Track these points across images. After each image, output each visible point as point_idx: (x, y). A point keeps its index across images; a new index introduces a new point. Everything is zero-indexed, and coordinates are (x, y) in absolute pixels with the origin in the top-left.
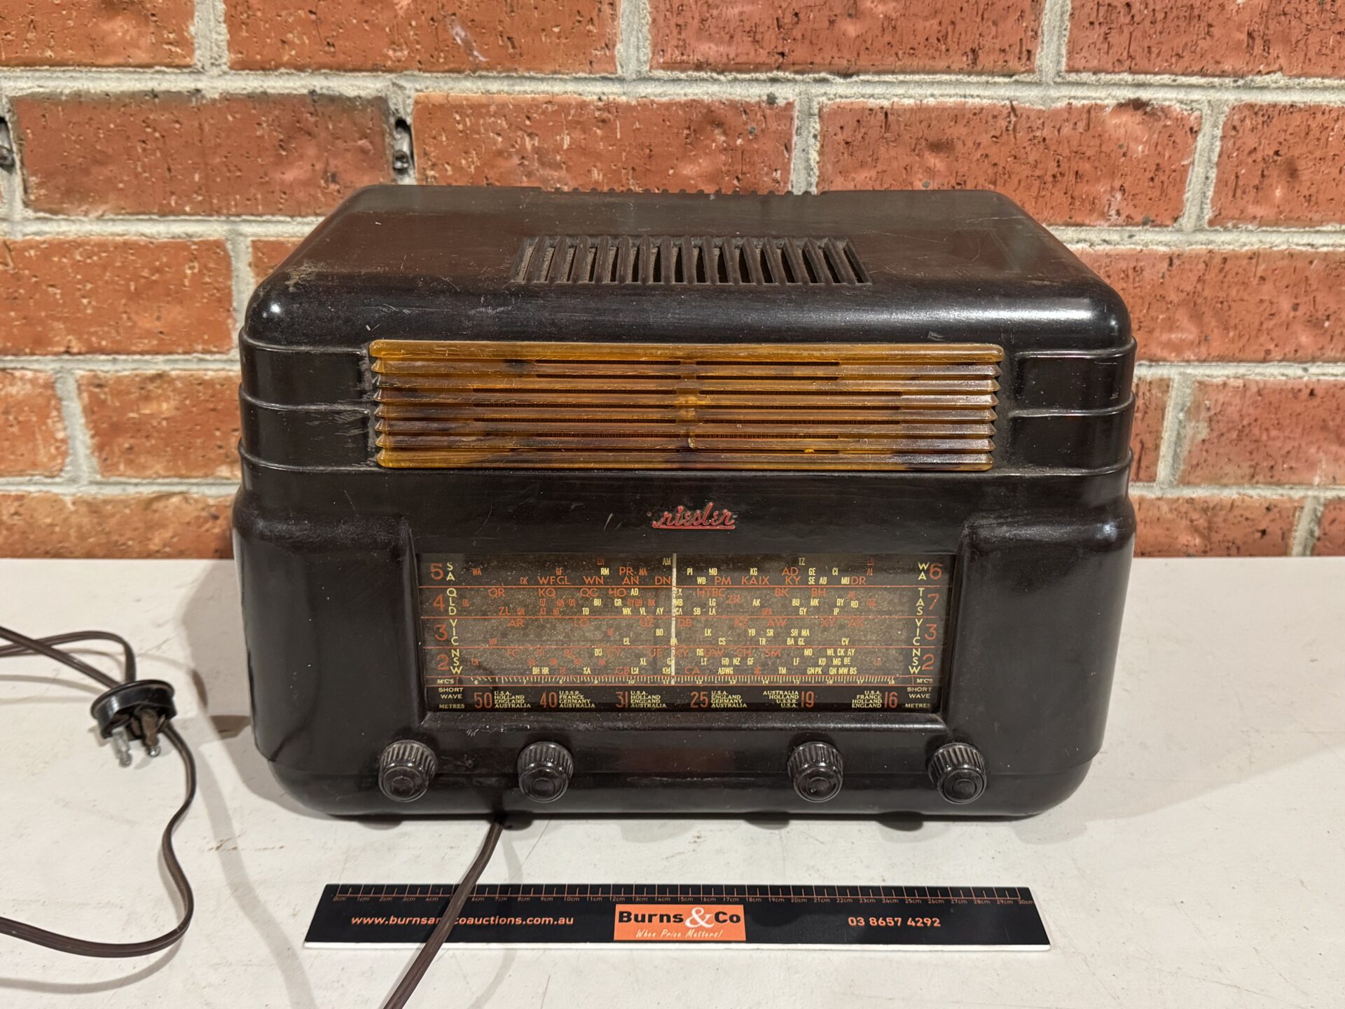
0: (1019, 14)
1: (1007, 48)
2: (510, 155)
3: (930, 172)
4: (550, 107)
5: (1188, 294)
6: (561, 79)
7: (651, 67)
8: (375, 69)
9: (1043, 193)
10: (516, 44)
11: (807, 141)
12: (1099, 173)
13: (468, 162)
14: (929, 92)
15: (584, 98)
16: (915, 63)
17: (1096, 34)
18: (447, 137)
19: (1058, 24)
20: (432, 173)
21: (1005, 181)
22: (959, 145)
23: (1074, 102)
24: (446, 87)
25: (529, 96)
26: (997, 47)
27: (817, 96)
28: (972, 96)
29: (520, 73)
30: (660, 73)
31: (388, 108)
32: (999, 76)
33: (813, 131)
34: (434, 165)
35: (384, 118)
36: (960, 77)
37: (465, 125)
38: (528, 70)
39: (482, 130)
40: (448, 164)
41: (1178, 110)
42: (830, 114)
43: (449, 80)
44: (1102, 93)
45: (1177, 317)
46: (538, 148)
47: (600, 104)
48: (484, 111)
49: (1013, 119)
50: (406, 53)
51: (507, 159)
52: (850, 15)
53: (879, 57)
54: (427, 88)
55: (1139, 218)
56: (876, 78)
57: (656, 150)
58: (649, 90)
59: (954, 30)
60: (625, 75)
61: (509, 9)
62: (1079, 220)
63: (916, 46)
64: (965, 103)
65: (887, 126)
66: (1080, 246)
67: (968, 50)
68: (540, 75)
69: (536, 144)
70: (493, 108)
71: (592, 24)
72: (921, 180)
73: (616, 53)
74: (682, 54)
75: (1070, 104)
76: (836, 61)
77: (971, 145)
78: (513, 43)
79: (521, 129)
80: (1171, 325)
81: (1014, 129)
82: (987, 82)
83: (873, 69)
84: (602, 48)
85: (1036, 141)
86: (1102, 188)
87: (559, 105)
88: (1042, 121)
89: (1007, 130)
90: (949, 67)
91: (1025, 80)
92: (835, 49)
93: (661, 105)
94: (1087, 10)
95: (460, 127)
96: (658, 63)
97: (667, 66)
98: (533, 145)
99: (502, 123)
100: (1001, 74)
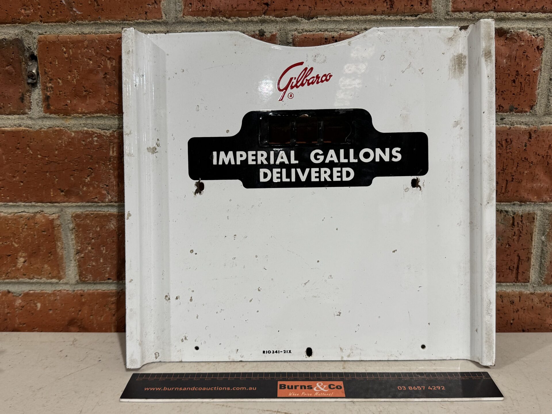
2: (98, 72)
5: (543, 157)
6: (128, 24)
7: (184, 14)
8: (14, 22)
10: (99, 2)
13: (72, 77)
16: (353, 8)
18: (58, 62)
20: (50, 85)
24: (57, 32)
27: (292, 31)
29: (102, 21)
30: (189, 18)
31: (23, 46)
34: (51, 80)
35: (21, 53)
36: (382, 17)
37: (69, 54)
38: (108, 18)
39: (80, 57)
40: (59, 78)
41: (529, 35)
43: (59, 27)
45: (537, 172)
46: (115, 67)
48: (80, 45)
50: (32, 11)
51: (95, 75)
53: (330, 4)
54: (46, 32)
55: (507, 107)
56: (329, 19)
60: (167, 20)
68: (115, 22)
69: (114, 65)
70: (86, 43)
73: (161, 6)
74: (203, 6)
76: (302, 7)
79: (104, 56)
80: (533, 178)
82: (401, 20)
83: (326, 12)
84: (153, 4)
90: (375, 10)
91: (425, 17)
95: (66, 55)
96: (188, 12)
97: (193, 14)
98: (112, 65)
99: (92, 52)
100: (409, 14)
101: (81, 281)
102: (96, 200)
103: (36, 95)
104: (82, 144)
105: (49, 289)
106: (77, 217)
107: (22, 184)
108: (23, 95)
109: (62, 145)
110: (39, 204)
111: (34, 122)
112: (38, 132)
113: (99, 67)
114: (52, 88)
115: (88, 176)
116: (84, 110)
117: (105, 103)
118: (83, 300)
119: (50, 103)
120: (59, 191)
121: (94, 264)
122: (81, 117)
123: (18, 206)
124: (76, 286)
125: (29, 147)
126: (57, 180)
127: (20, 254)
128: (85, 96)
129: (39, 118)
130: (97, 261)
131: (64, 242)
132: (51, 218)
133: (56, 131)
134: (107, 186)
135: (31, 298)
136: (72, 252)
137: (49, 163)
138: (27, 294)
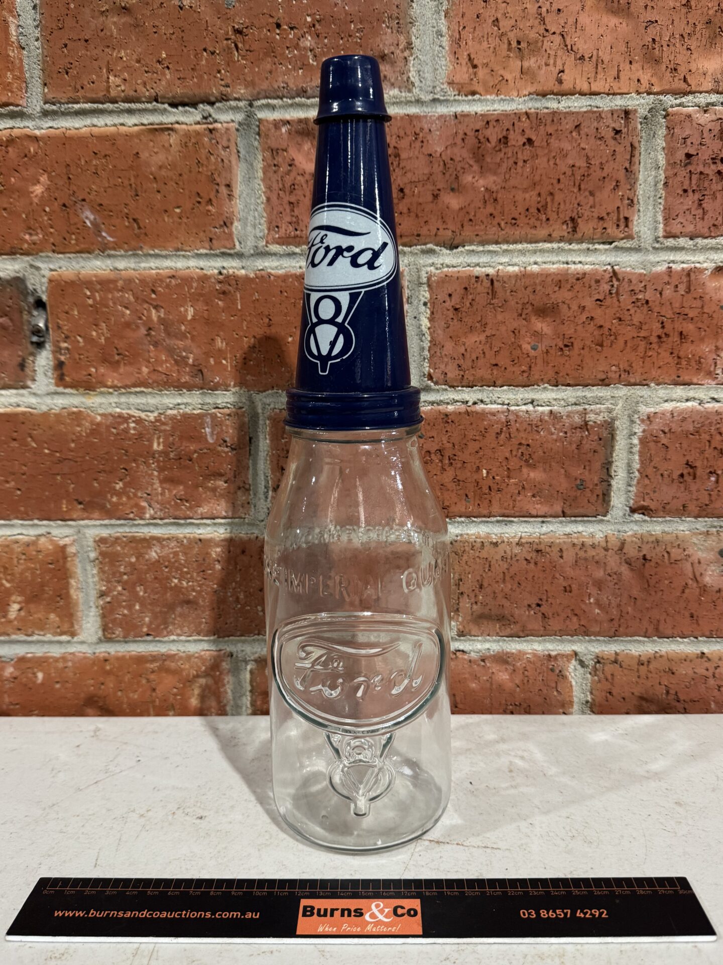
0: (614, 184)
1: (604, 215)
2: (138, 327)
3: (537, 334)
4: (173, 282)
6: (184, 256)
7: (267, 242)
8: (13, 253)
9: (650, 354)
10: (141, 226)
11: (417, 308)
12: (703, 333)
13: (98, 334)
14: (532, 260)
15: (205, 272)
16: (518, 233)
17: (690, 201)
18: (78, 312)
19: (653, 194)
20: (65, 345)
21: (612, 343)
22: (564, 309)
23: (674, 266)
24: (77, 266)
25: (154, 272)
26: (596, 215)
27: (427, 266)
28: (574, 263)
29: (145, 251)
30: (274, 248)
31: (26, 288)
32: (599, 243)
33: (423, 300)
34: (67, 337)
35: (22, 297)
36: (561, 245)
37: (95, 300)
38: (153, 248)
39: (111, 304)
40: (79, 335)
42: (438, 282)
43: (81, 260)
44: (700, 257)
46: (163, 319)
47: (221, 277)
48: (111, 286)
49: (616, 283)
50: (41, 236)
51: (134, 330)
52: (453, 190)
53: (483, 227)
54: (60, 268)
56: (481, 248)
57: (275, 319)
58: (266, 264)
59: (553, 200)
60: (243, 250)
61: (133, 193)
62: (687, 378)
63: (517, 216)
64: (568, 269)
65: (493, 293)
66: (689, 404)
67: (567, 219)
68: (164, 253)
69: (162, 315)
70: (120, 284)
71: (212, 205)
72: (529, 343)
73: (234, 230)
74: (296, 230)
75: (670, 268)
76: (441, 232)
77: (576, 308)
78: (138, 224)
79: (147, 302)
81: (617, 293)
82: (588, 249)
83: (478, 239)
84: (221, 226)
85: (639, 304)
86: (706, 348)
87: (182, 279)
88: (643, 284)
89: (611, 294)
90: (550, 235)
91: (624, 245)
92: (440, 220)
93: (277, 277)
94: (679, 179)
95: (90, 302)
96: (274, 239)
97: (282, 241)
98: (159, 316)
99: (129, 296)
100: (601, 241)
101: (105, 638)
102: (131, 516)
103: (44, 360)
104: (113, 433)
105: (56, 651)
106: (102, 541)
107: (19, 492)
108: (24, 360)
109: (81, 435)
110: (45, 522)
111: (39, 400)
112: (45, 415)
113: (140, 318)
114: (67, 349)
115: (121, 480)
116: (116, 382)
117: (149, 373)
118: (108, 668)
119: (65, 371)
120: (75, 503)
121: (126, 612)
122: (111, 393)
123: (12, 526)
124: (98, 646)
125: (31, 437)
126: (72, 486)
127: (13, 598)
128: (118, 362)
129: (48, 394)
130: (130, 607)
131: (81, 579)
132: (62, 543)
133: (74, 413)
134: (149, 495)
135: (29, 665)
136: (93, 594)
137: (60, 461)
138: (22, 660)
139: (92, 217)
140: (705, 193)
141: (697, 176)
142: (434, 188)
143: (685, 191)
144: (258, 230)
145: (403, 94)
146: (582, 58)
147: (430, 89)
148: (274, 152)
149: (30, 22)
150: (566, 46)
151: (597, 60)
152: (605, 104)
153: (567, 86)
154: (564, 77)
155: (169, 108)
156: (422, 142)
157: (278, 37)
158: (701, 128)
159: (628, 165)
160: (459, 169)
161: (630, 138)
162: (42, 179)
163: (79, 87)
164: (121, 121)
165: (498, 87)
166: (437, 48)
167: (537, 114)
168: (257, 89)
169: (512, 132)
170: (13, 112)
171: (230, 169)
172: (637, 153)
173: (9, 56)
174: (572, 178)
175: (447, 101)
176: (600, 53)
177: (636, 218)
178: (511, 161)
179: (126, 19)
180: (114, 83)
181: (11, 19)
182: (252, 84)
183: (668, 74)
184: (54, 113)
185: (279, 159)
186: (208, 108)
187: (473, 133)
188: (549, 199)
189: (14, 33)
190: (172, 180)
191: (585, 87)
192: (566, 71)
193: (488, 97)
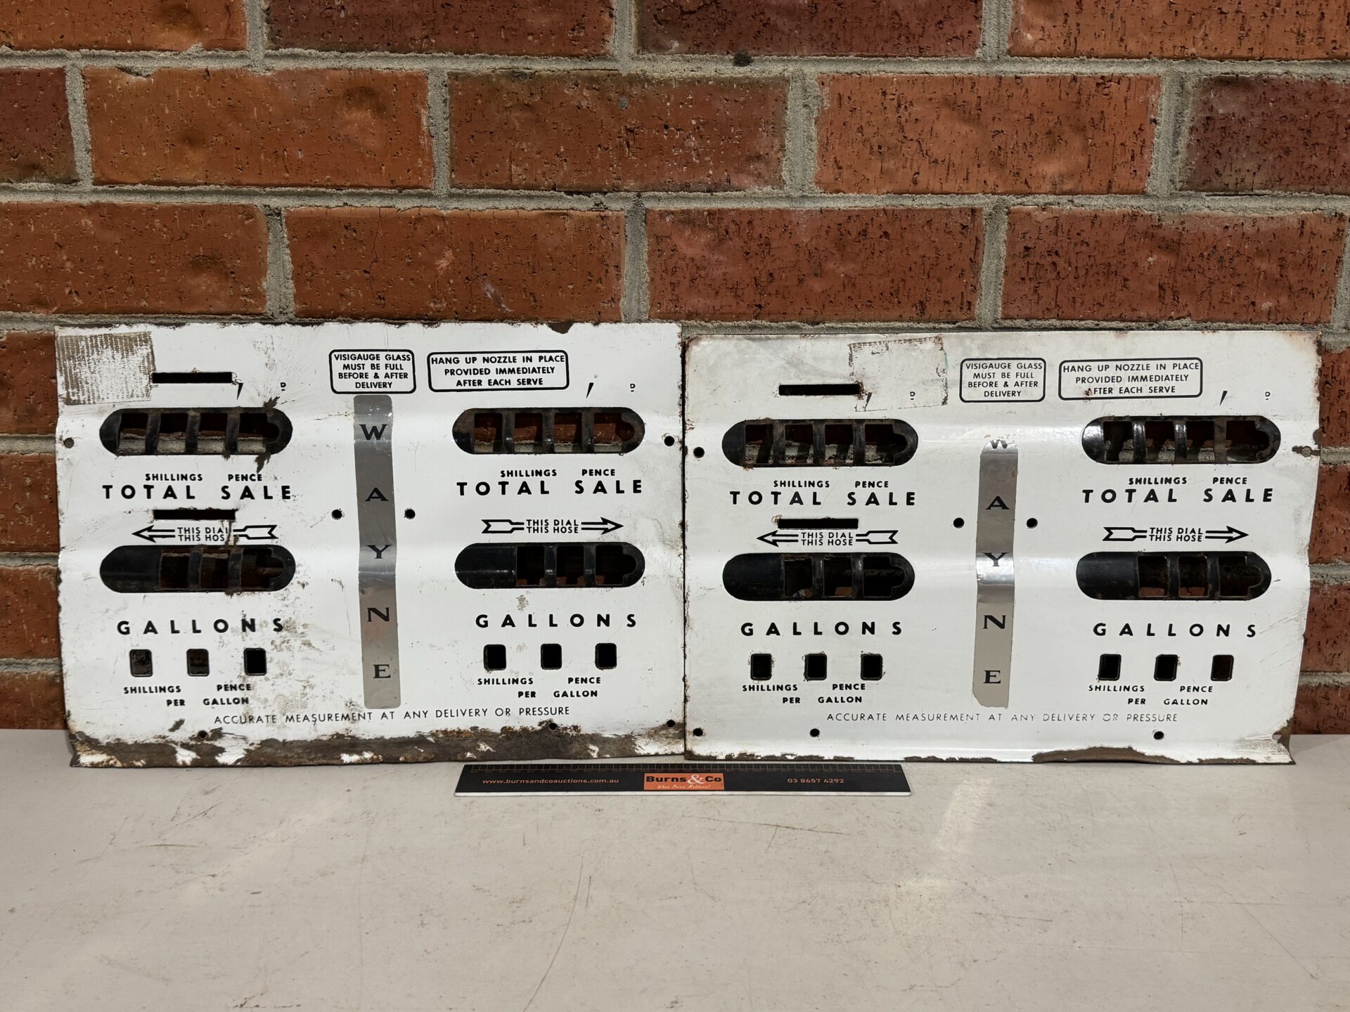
139: (493, 290)
140: (1041, 281)
141: (1034, 266)
142: (800, 273)
143: (1023, 279)
144: (642, 307)
145: (776, 191)
146: (936, 161)
147: (799, 186)
148: (658, 238)
149: (439, 113)
150: (922, 151)
151: (949, 163)
152: (954, 202)
153: (921, 186)
154: (919, 178)
155: (565, 196)
156: (791, 233)
157: (665, 137)
158: (1039, 225)
159: (972, 257)
160: (822, 257)
161: (976, 233)
162: (447, 254)
163: (484, 174)
164: (521, 205)
165: (860, 186)
166: (807, 151)
167: (894, 210)
168: (645, 183)
169: (870, 226)
170: (422, 193)
171: (619, 253)
172: (981, 246)
173: (420, 144)
174: (922, 267)
175: (814, 197)
176: (952, 157)
177: (978, 301)
178: (869, 252)
179: (528, 114)
180: (516, 172)
181: (423, 110)
182: (641, 178)
183: (1011, 177)
184: (459, 196)
185: (663, 245)
186: (600, 196)
187: (836, 227)
188: (901, 285)
189: (425, 124)
190: (566, 260)
191: (937, 187)
192: (921, 173)
193: (851, 194)
